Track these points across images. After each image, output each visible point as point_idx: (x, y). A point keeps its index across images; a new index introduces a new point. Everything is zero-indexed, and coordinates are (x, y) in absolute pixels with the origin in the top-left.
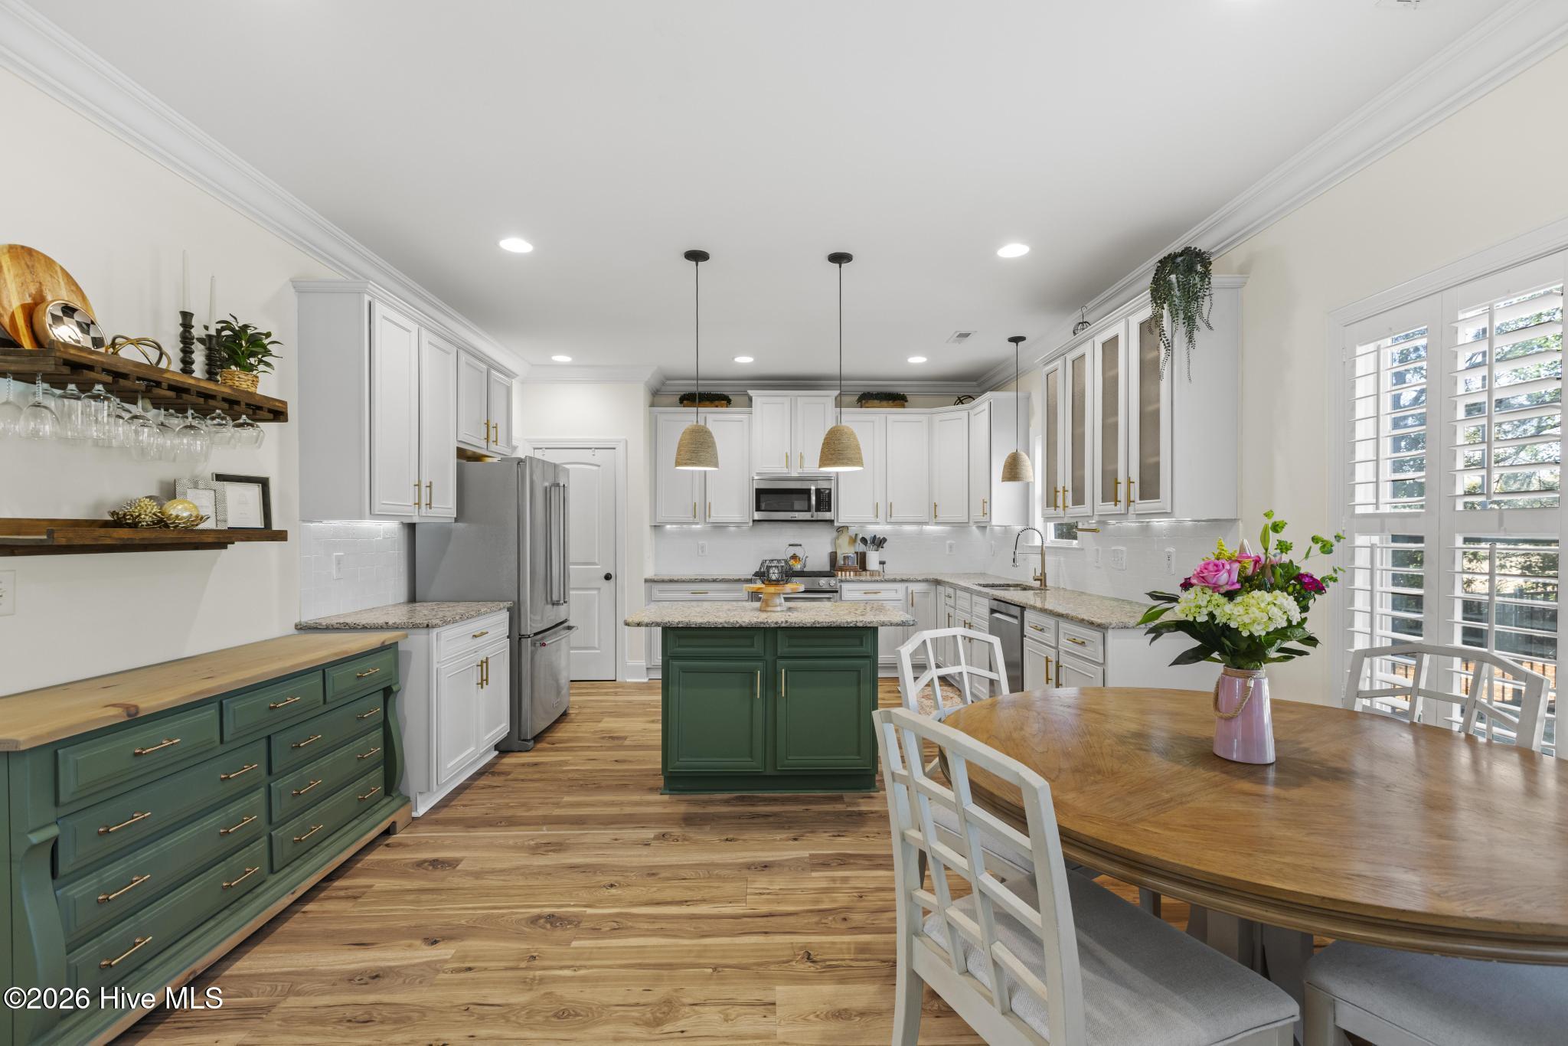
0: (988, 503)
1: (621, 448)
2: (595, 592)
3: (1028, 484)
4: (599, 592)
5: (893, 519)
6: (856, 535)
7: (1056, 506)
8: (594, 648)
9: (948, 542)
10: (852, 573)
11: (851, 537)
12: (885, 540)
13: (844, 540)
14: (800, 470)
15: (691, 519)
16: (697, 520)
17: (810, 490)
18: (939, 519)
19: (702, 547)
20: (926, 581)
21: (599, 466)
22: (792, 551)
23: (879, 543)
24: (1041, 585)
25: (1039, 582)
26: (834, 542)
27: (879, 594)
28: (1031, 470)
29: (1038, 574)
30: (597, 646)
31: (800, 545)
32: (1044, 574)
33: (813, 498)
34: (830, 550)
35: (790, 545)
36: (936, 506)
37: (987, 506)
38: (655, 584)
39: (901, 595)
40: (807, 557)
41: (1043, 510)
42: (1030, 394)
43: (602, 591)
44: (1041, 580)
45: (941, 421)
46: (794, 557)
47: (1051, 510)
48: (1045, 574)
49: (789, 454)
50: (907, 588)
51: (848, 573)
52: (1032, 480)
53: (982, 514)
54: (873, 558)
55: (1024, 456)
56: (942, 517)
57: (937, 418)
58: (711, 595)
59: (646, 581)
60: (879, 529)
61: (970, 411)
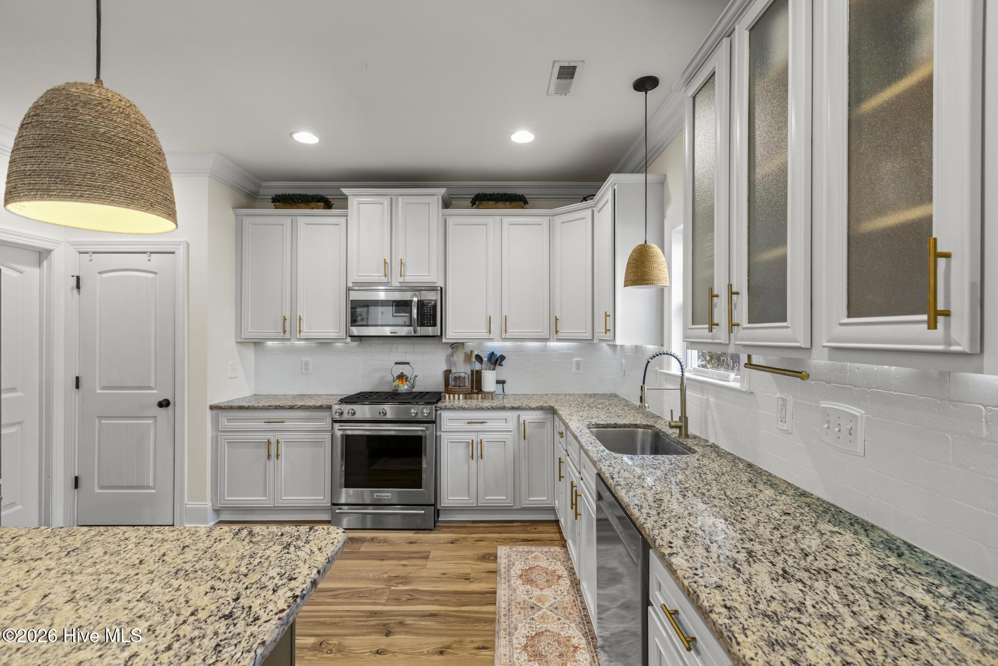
0: (612, 315)
1: (181, 251)
2: (150, 421)
3: (662, 290)
4: (156, 421)
5: (508, 336)
6: (472, 352)
7: (712, 325)
8: (149, 487)
9: (575, 359)
10: (461, 396)
11: (466, 354)
12: (502, 358)
13: (459, 357)
14: (401, 280)
15: (281, 335)
16: (288, 335)
17: (411, 301)
18: (561, 335)
19: (306, 364)
20: (541, 408)
21: (156, 273)
22: (400, 369)
23: (496, 360)
24: (680, 435)
25: (677, 431)
26: (449, 359)
27: (485, 424)
28: (666, 270)
29: (676, 418)
30: (151, 484)
31: (408, 363)
32: (684, 418)
33: (415, 311)
34: (445, 368)
35: (396, 363)
36: (557, 319)
37: (610, 320)
38: (221, 411)
39: (512, 425)
40: (416, 376)
41: (685, 328)
42: (665, 176)
43: (157, 419)
44: (680, 427)
45: (562, 223)
46: (401, 377)
47: (702, 330)
48: (686, 418)
49: (388, 261)
50: (519, 416)
51: (456, 396)
52: (668, 284)
53: (604, 331)
54: (489, 380)
55: (656, 249)
56: (564, 331)
57: (558, 220)
58: (288, 424)
59: (212, 408)
60: (497, 345)
61: (595, 209)
